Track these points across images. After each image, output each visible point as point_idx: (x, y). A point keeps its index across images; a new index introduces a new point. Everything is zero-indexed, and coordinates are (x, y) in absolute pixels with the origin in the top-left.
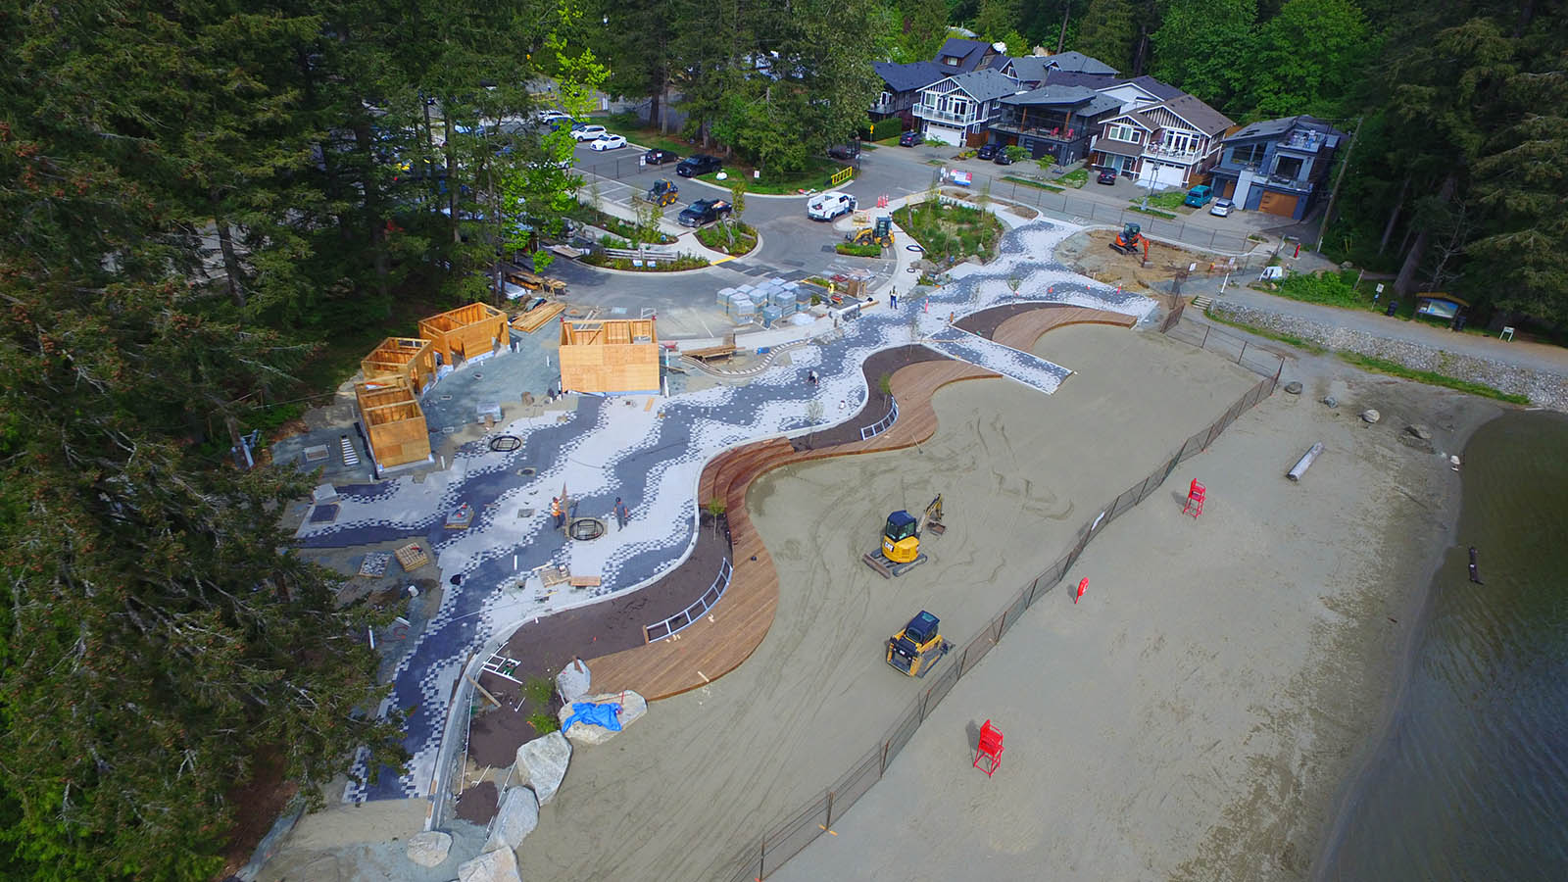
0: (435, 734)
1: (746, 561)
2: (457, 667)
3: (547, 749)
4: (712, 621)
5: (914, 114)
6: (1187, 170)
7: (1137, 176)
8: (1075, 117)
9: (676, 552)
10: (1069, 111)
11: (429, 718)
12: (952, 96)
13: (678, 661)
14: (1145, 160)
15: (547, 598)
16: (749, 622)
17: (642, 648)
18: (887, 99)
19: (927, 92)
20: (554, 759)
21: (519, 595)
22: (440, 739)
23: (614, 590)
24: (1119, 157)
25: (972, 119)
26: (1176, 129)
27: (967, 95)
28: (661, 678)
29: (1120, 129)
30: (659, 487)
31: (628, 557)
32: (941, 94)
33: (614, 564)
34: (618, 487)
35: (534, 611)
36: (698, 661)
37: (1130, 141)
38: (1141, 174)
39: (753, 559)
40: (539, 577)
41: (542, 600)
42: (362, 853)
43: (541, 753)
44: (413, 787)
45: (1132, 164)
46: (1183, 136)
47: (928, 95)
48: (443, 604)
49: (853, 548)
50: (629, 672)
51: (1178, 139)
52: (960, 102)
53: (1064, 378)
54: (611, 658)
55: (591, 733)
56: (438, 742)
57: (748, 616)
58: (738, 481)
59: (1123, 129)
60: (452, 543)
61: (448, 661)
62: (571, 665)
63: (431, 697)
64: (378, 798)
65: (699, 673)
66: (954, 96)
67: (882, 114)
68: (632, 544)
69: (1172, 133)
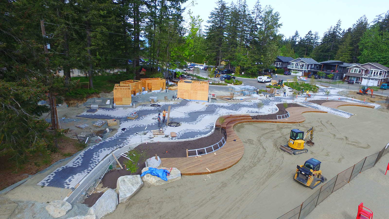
0: (90, 169)
1: (232, 141)
2: (111, 151)
3: (131, 180)
4: (216, 154)
5: (288, 68)
6: (379, 81)
7: (361, 83)
8: (339, 66)
9: (205, 133)
10: (337, 64)
11: (91, 164)
12: (299, 63)
13: (199, 164)
14: (363, 78)
15: (153, 138)
16: (231, 157)
17: (185, 158)
18: (280, 64)
19: (292, 62)
20: (133, 185)
21: (143, 136)
22: (91, 171)
23: (178, 139)
24: (354, 77)
25: (306, 69)
26: (374, 70)
27: (304, 62)
28: (190, 168)
29: (354, 70)
30: (202, 119)
31: (187, 132)
32: (296, 63)
33: (181, 133)
34: (188, 117)
35: (146, 140)
36: (207, 165)
37: (358, 73)
38: (362, 83)
39: (235, 140)
40: (152, 133)
41: (151, 138)
42: (31, 205)
43: (128, 181)
44: (69, 184)
45: (359, 79)
46: (376, 72)
47: (292, 63)
48: (116, 134)
49: (275, 145)
50: (177, 164)
51: (375, 73)
52: (302, 65)
53: (351, 115)
54: (171, 159)
55: (154, 179)
56: (89, 171)
57: (231, 155)
58: (231, 123)
59: (355, 70)
60: (127, 122)
61: (108, 149)
62: (154, 157)
63: (95, 158)
64: (52, 186)
65: (207, 168)
66: (300, 63)
67: (279, 68)
68: (189, 129)
69: (373, 71)
